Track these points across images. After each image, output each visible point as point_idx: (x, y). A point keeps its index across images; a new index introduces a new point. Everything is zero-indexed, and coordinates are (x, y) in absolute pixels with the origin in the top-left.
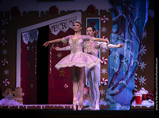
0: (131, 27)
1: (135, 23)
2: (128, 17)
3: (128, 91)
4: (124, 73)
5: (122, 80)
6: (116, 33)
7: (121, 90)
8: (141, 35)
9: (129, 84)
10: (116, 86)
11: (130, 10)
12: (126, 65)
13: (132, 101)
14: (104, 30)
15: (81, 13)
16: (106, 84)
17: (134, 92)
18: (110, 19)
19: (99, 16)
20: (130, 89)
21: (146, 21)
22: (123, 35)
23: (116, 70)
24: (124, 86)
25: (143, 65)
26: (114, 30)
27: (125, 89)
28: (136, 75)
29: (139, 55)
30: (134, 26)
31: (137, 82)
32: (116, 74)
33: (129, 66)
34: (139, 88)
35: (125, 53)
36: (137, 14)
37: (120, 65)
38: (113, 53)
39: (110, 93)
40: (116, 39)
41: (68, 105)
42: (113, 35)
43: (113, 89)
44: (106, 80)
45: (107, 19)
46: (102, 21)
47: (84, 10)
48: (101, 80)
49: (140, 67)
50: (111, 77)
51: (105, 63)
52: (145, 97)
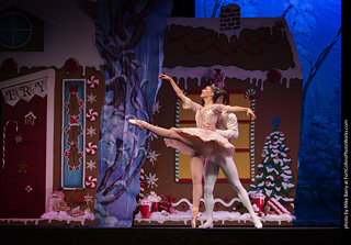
0: (134, 95)
1: (141, 89)
2: (130, 79)
3: (129, 198)
4: (124, 168)
5: (120, 179)
6: (111, 104)
7: (117, 195)
8: (151, 109)
9: (132, 185)
10: (110, 189)
11: (134, 68)
12: (127, 156)
13: (135, 213)
14: (92, 98)
15: (54, 71)
16: (93, 185)
17: (138, 198)
18: (102, 80)
19: (83, 77)
20: (132, 194)
21: (159, 86)
22: (121, 107)
23: (111, 163)
24: (124, 189)
25: (153, 156)
26: (108, 100)
27: (124, 194)
28: (142, 171)
29: (147, 140)
30: (140, 94)
31: (144, 183)
32: (111, 170)
33: (130, 158)
34: (147, 193)
35: (125, 136)
36: (145, 74)
37: (117, 156)
38: (106, 136)
39: (100, 200)
40: (110, 113)
41: (32, 220)
42: (105, 107)
43: (104, 194)
44: (95, 180)
45: (97, 82)
46: (88, 85)
47: (59, 67)
48: (87, 180)
49: (148, 160)
50: (102, 176)
51: (93, 152)
52: (157, 207)
